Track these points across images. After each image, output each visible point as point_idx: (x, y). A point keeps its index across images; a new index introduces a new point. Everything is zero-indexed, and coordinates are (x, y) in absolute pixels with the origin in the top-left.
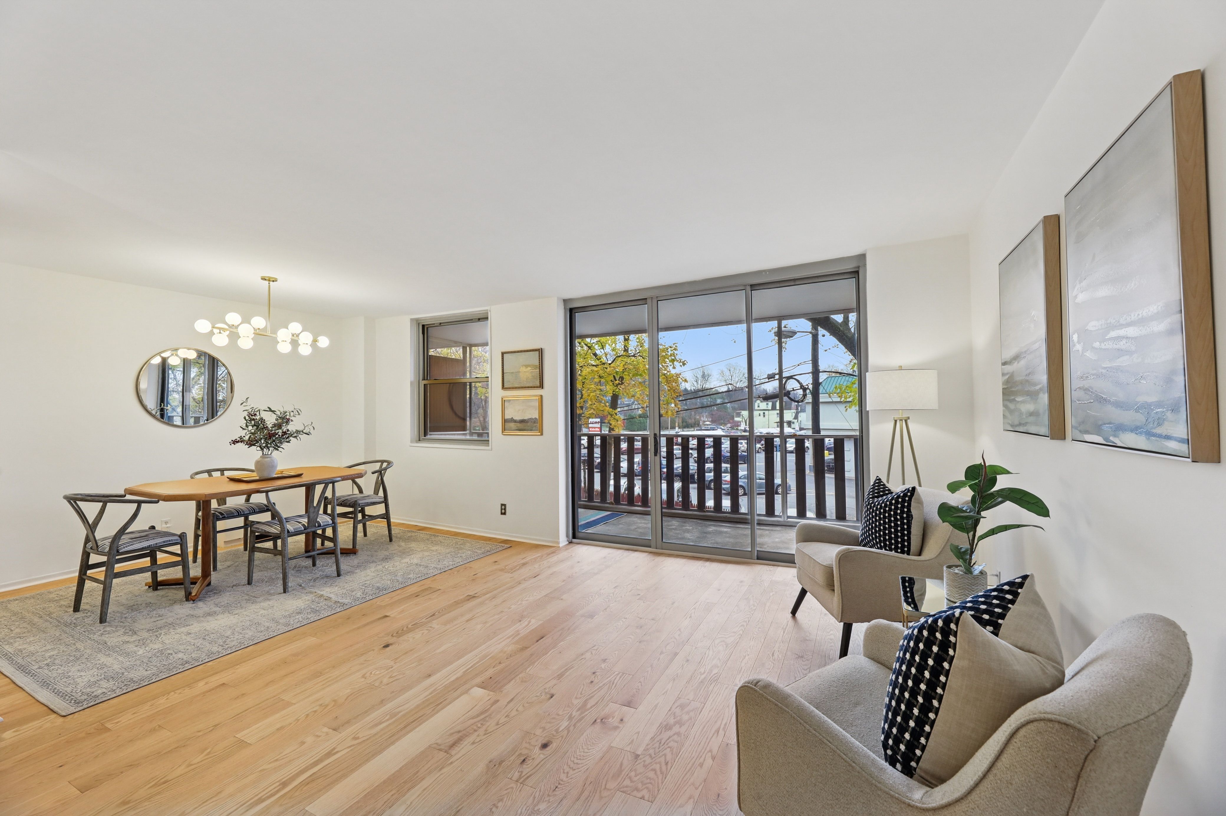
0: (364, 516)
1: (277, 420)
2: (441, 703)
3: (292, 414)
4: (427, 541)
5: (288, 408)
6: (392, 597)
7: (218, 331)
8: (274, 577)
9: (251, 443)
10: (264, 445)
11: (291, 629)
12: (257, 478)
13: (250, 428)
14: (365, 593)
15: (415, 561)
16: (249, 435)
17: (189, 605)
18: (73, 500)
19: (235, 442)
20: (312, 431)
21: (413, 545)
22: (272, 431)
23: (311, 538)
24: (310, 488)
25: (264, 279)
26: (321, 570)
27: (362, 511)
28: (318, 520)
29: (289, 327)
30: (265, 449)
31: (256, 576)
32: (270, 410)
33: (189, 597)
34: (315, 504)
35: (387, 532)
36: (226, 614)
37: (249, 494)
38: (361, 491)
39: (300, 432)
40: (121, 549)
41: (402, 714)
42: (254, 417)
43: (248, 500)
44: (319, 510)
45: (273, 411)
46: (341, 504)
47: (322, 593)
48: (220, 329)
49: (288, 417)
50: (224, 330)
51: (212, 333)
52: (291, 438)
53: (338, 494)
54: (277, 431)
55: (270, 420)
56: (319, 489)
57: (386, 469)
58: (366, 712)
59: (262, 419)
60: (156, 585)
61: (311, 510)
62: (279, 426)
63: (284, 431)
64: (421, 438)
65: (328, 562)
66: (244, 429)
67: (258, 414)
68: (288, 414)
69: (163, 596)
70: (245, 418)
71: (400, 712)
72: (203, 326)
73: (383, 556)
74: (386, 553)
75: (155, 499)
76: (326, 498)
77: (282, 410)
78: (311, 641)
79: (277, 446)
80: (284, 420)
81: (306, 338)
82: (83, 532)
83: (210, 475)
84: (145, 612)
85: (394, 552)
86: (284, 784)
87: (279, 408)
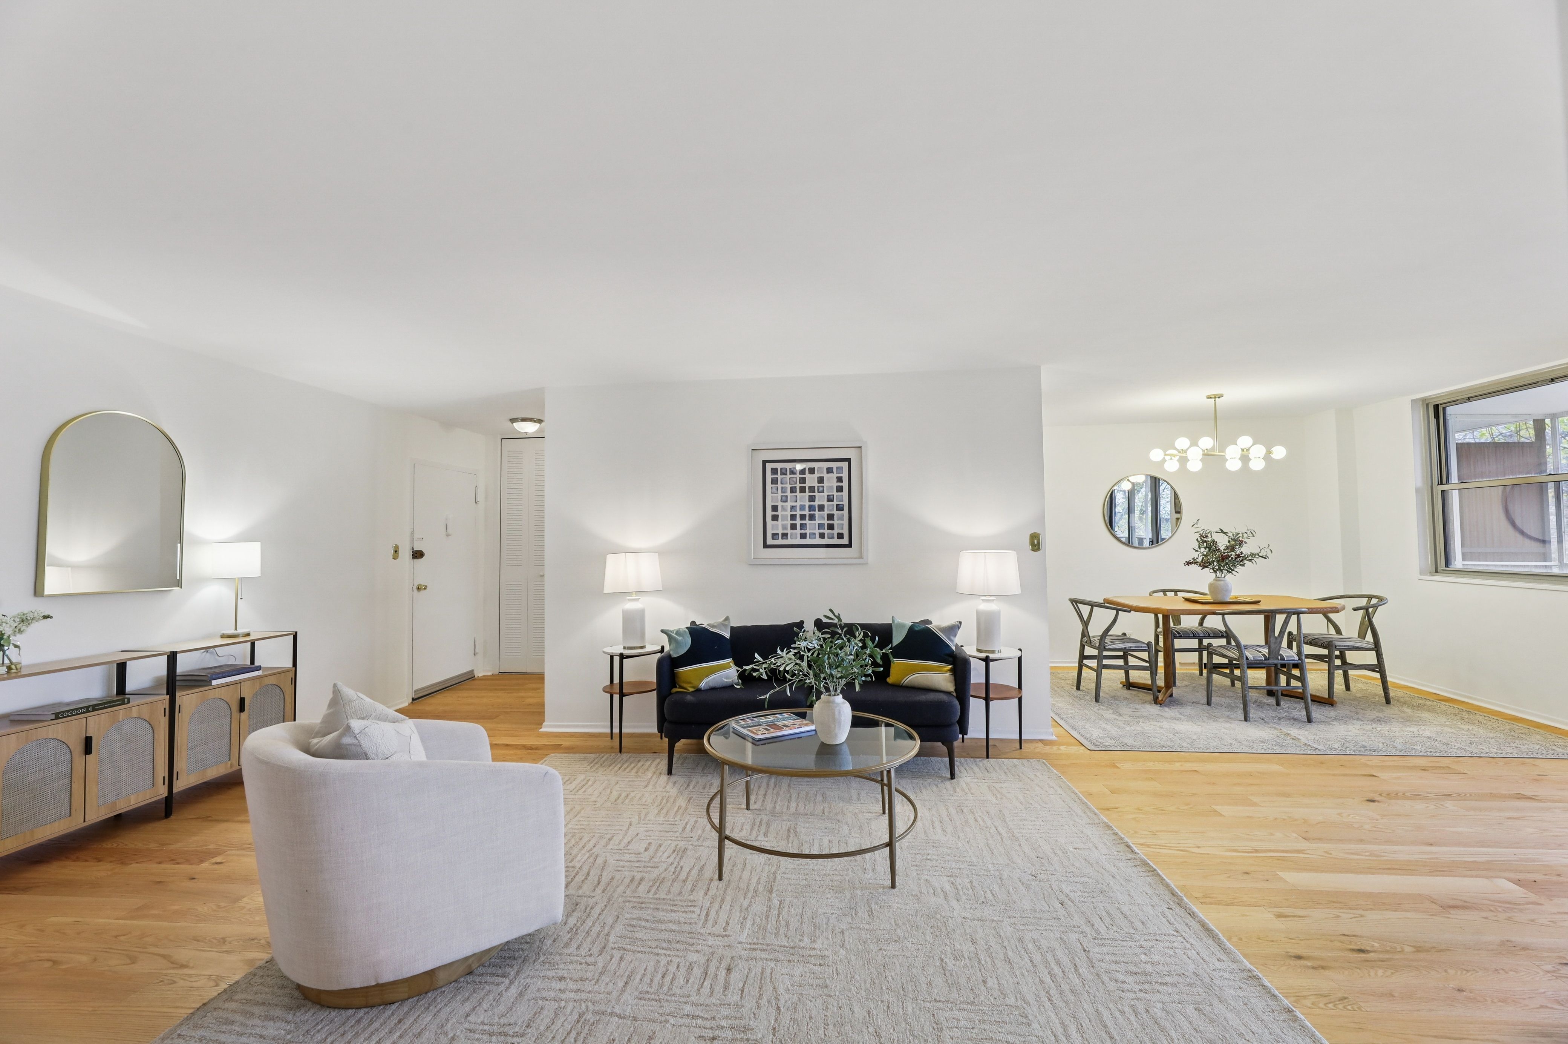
0: (1344, 662)
1: (1229, 541)
2: (1444, 871)
3: (1245, 535)
4: (1452, 716)
5: (1241, 529)
6: (1384, 761)
7: (1169, 457)
8: (1233, 705)
9: (1204, 565)
10: (1217, 567)
11: (1255, 752)
12: (1212, 601)
13: (1203, 550)
14: (1345, 746)
15: (1428, 733)
16: (1202, 557)
17: (1157, 707)
18: (1075, 602)
19: (1189, 563)
20: (1269, 554)
21: (1426, 715)
22: (1224, 553)
23: (1273, 675)
24: (1269, 617)
25: (1209, 397)
26: (1288, 712)
27: (1342, 657)
28: (1280, 652)
29: (1238, 443)
30: (1218, 572)
31: (1214, 699)
32: (1222, 532)
33: (1156, 701)
34: (1277, 633)
35: (1382, 692)
36: (1190, 723)
37: (1204, 615)
38: (1338, 631)
39: (1255, 555)
40: (1107, 646)
41: (1387, 858)
42: (1205, 539)
43: (1201, 623)
44: (1281, 642)
45: (1225, 533)
46: (1310, 642)
47: (1289, 732)
48: (1171, 455)
49: (1241, 539)
50: (1174, 455)
51: (1164, 461)
52: (1245, 562)
53: (1305, 631)
54: (1230, 554)
55: (1222, 543)
56: (1280, 619)
57: (1376, 607)
58: (1341, 841)
59: (1213, 541)
60: (1129, 685)
61: (1272, 640)
62: (1232, 549)
63: (1237, 553)
64: (1439, 569)
65: (1295, 705)
66: (1197, 551)
67: (1209, 535)
68: (1241, 535)
69: (1135, 695)
70: (1197, 540)
71: (1384, 856)
72: (1156, 455)
73: (1374, 717)
74: (1380, 715)
75: (1129, 609)
76: (1290, 634)
77: (1234, 532)
78: (1276, 768)
79: (1231, 569)
80: (1237, 542)
81: (1258, 451)
82: (1080, 627)
83: (1165, 595)
84: (1124, 703)
85: (1394, 716)
86: (1257, 851)
87: (1231, 530)
